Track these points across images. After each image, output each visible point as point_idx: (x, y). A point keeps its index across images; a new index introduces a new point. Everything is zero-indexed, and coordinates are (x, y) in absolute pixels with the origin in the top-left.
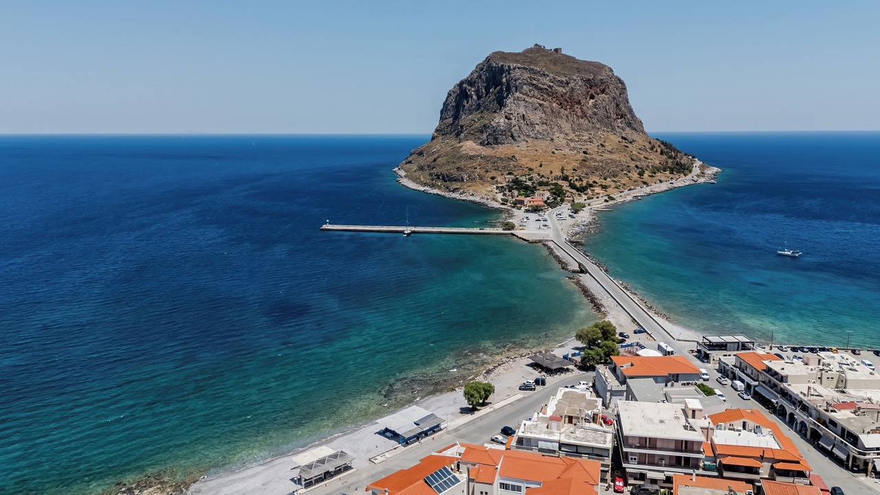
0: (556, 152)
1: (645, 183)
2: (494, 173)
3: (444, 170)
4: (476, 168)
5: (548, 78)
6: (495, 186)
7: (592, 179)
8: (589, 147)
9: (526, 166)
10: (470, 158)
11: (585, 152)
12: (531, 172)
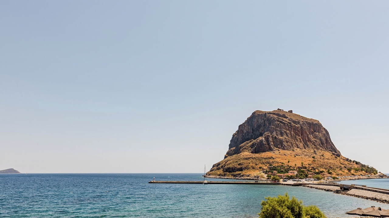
0: (296, 156)
1: (353, 174)
2: (261, 165)
3: (231, 166)
4: (249, 163)
5: (287, 119)
6: (262, 172)
7: (322, 170)
8: (315, 155)
9: (279, 162)
10: (246, 159)
11: (313, 157)
12: (283, 165)
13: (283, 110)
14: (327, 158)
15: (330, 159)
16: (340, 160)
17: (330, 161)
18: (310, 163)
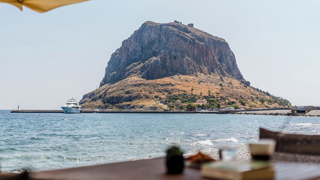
0: (201, 83)
1: (267, 107)
2: (157, 94)
3: (115, 95)
4: (141, 91)
5: (190, 34)
6: (159, 102)
7: (232, 100)
8: (222, 83)
9: (181, 89)
10: (136, 85)
11: (221, 85)
12: (185, 93)
13: (181, 23)
14: (236, 86)
15: (239, 88)
16: (250, 90)
17: (240, 90)
18: (218, 92)
